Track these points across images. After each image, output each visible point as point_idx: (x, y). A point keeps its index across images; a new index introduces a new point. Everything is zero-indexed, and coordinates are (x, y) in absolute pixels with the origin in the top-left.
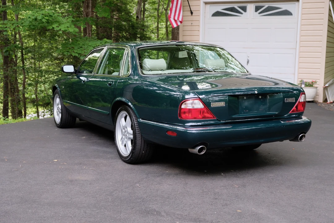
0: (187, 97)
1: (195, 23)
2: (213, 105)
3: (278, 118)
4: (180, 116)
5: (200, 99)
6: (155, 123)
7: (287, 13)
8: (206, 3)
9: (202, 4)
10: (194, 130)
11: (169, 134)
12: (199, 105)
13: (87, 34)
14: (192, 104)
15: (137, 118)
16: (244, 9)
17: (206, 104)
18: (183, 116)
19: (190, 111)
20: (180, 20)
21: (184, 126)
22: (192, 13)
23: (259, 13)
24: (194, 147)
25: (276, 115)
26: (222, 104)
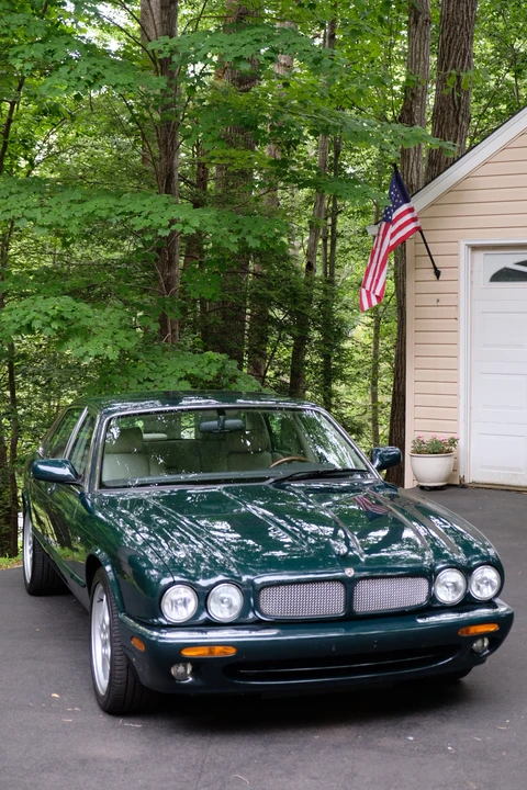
1: (445, 299)
8: (475, 248)
9: (463, 250)
13: (167, 332)
22: (438, 274)
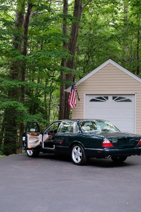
0: (104, 139)
1: (80, 105)
2: (113, 142)
3: (133, 147)
4: (102, 146)
5: (109, 140)
6: (94, 149)
7: (129, 101)
8: (87, 95)
9: (85, 95)
10: (108, 150)
11: (99, 152)
12: (108, 142)
14: (106, 142)
15: (84, 148)
16: (107, 98)
17: (111, 141)
18: (103, 146)
19: (106, 144)
20: (75, 104)
21: (103, 149)
22: (79, 100)
23: (115, 100)
24: (107, 156)
25: (133, 146)
26: (116, 142)
